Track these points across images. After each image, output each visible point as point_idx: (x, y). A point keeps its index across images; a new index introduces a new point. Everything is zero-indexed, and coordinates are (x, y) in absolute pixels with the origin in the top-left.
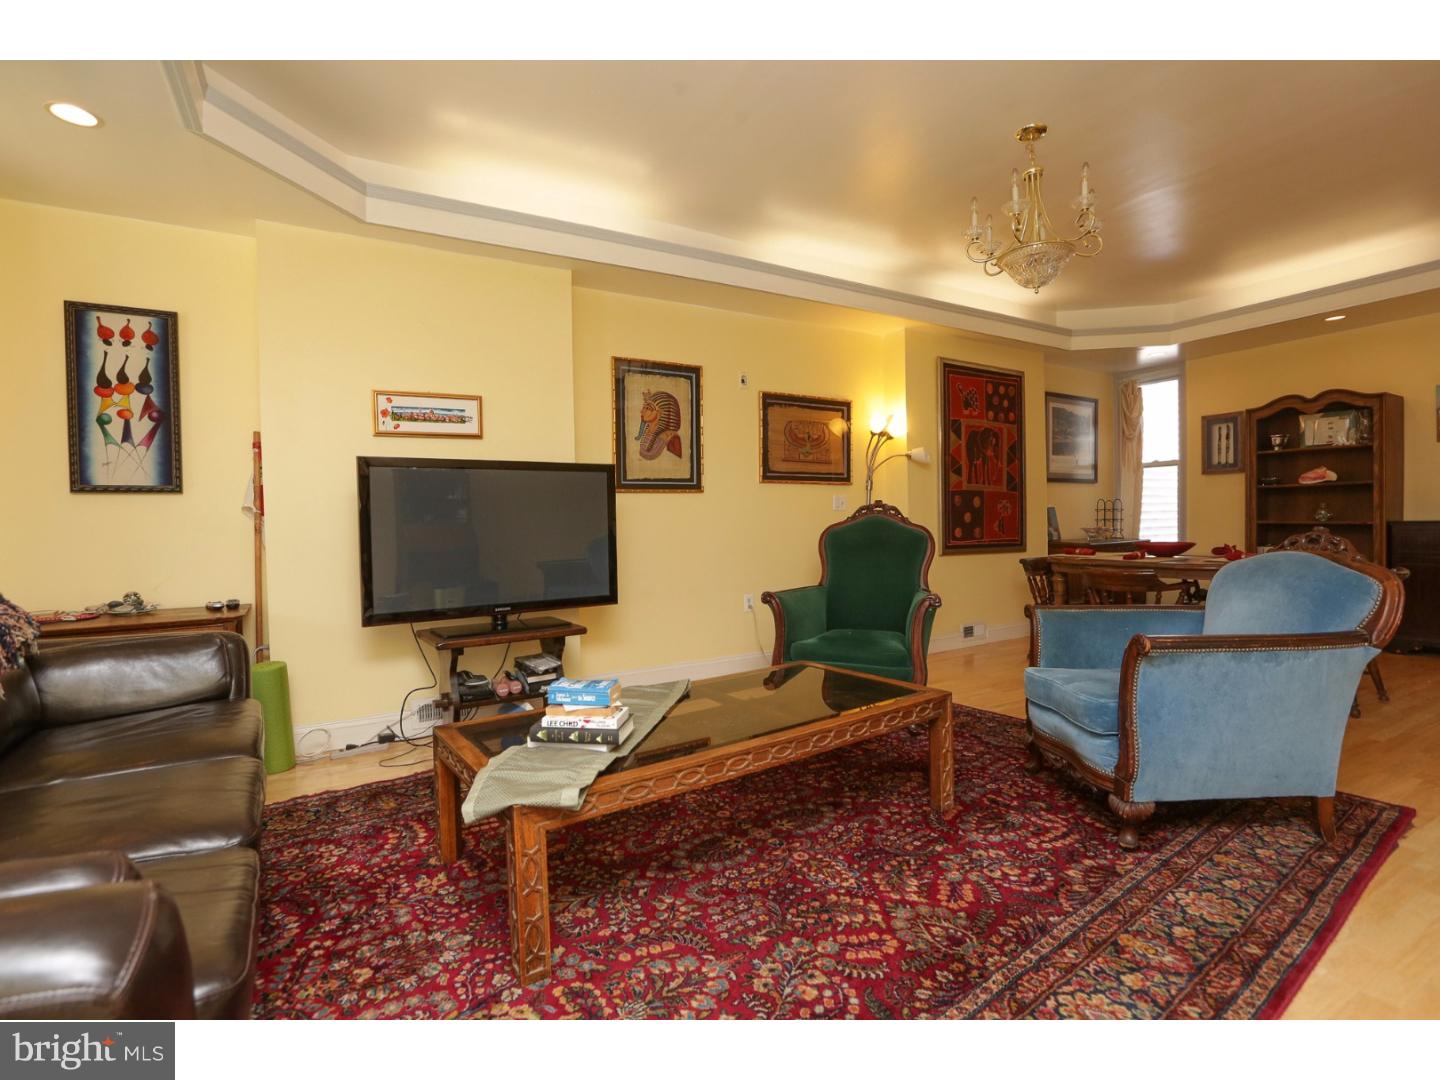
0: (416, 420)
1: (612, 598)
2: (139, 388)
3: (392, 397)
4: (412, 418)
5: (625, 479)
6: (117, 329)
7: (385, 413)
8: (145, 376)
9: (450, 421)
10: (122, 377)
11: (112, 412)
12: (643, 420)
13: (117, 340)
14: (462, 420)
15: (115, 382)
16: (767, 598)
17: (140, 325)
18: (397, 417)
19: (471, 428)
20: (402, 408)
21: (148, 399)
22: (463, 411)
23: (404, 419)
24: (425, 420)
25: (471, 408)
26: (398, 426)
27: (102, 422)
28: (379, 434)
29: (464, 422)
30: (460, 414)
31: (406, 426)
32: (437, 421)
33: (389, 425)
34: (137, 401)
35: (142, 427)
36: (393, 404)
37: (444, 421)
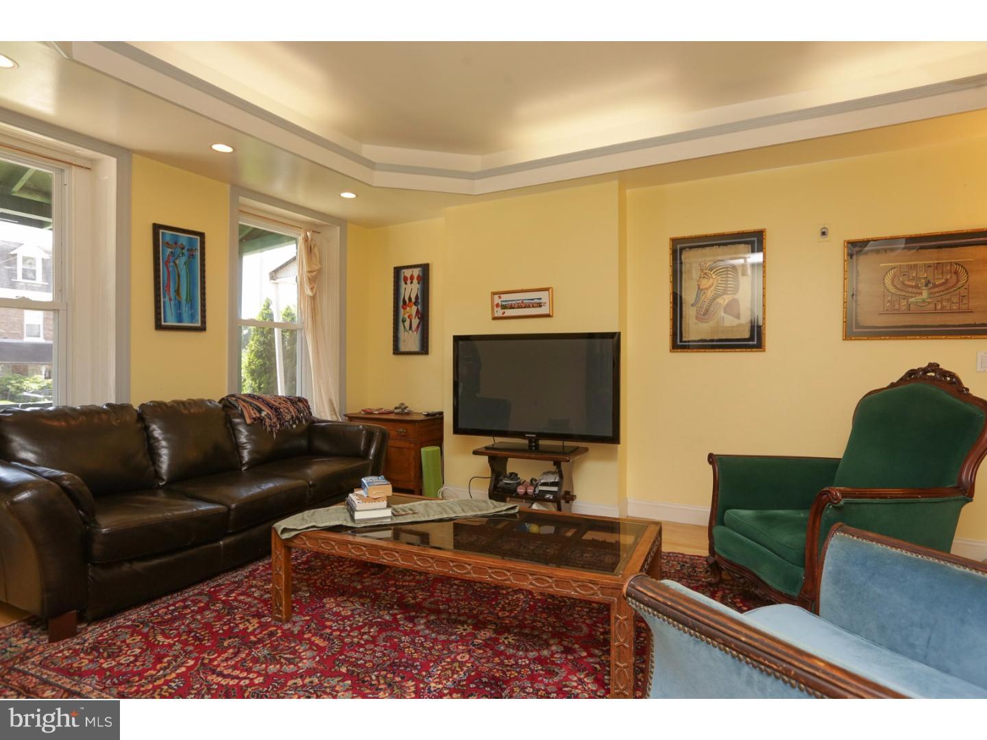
0: (514, 308)
1: (614, 439)
2: (416, 304)
3: (502, 295)
4: (512, 307)
5: (681, 341)
6: (409, 276)
7: (497, 305)
8: (417, 298)
9: (533, 307)
10: (410, 299)
11: (406, 316)
12: (699, 288)
13: (409, 281)
14: (540, 305)
15: (408, 302)
16: (712, 459)
17: (416, 272)
18: (504, 307)
19: (544, 310)
20: (506, 301)
21: (418, 309)
22: (540, 299)
23: (508, 308)
24: (518, 308)
25: (544, 296)
26: (504, 313)
27: (404, 321)
28: (495, 318)
29: (540, 306)
30: (538, 301)
31: (509, 312)
32: (525, 307)
33: (499, 312)
34: (414, 309)
35: (416, 322)
36: (501, 300)
37: (529, 307)
